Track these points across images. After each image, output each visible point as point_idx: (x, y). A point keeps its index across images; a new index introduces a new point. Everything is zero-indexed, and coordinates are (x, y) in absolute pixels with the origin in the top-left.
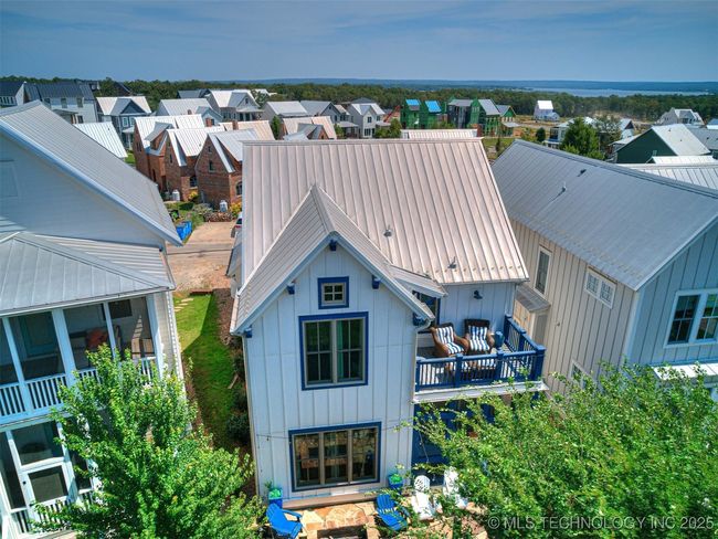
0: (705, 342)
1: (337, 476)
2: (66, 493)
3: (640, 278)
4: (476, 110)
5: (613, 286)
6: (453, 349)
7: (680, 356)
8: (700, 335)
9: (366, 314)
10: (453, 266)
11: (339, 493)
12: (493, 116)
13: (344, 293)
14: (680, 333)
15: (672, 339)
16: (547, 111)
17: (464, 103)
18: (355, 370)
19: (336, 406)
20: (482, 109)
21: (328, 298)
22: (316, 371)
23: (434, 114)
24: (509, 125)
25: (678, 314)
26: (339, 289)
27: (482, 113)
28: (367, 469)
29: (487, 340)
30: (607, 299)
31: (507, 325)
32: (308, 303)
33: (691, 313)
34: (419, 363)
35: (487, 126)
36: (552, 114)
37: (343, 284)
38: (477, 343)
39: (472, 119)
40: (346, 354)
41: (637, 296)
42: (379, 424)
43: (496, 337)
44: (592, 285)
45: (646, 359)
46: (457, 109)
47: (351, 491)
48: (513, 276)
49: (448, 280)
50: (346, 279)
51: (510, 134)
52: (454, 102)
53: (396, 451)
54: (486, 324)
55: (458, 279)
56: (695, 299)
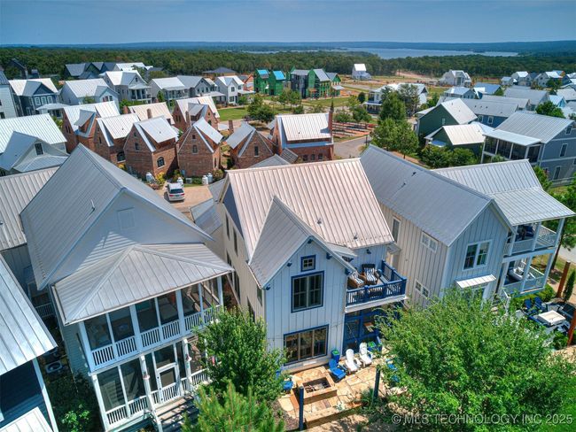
0: (481, 266)
1: (307, 354)
2: (175, 381)
3: (450, 240)
4: (312, 79)
5: (437, 242)
6: (359, 282)
7: (470, 274)
8: (478, 264)
9: (323, 272)
10: (355, 238)
11: (306, 364)
12: (324, 82)
13: (313, 262)
14: (469, 264)
15: (466, 267)
16: (362, 72)
17: (303, 73)
18: (317, 300)
19: (308, 319)
20: (316, 77)
21: (305, 266)
22: (298, 303)
23: (281, 81)
24: (337, 88)
25: (468, 254)
26: (311, 261)
27: (317, 80)
28: (320, 349)
29: (375, 275)
30: (434, 249)
31: (383, 265)
32: (296, 270)
33: (474, 253)
34: (348, 292)
35: (321, 90)
36: (366, 75)
37: (313, 259)
38: (370, 277)
39: (310, 85)
40: (312, 293)
41: (449, 249)
42: (328, 325)
43: (378, 272)
44: (425, 240)
45: (454, 278)
46: (297, 77)
47: (313, 362)
48: (387, 240)
49: (355, 246)
50: (314, 256)
51: (337, 95)
52: (295, 72)
53: (335, 338)
54: (373, 266)
55: (359, 245)
56: (475, 246)
